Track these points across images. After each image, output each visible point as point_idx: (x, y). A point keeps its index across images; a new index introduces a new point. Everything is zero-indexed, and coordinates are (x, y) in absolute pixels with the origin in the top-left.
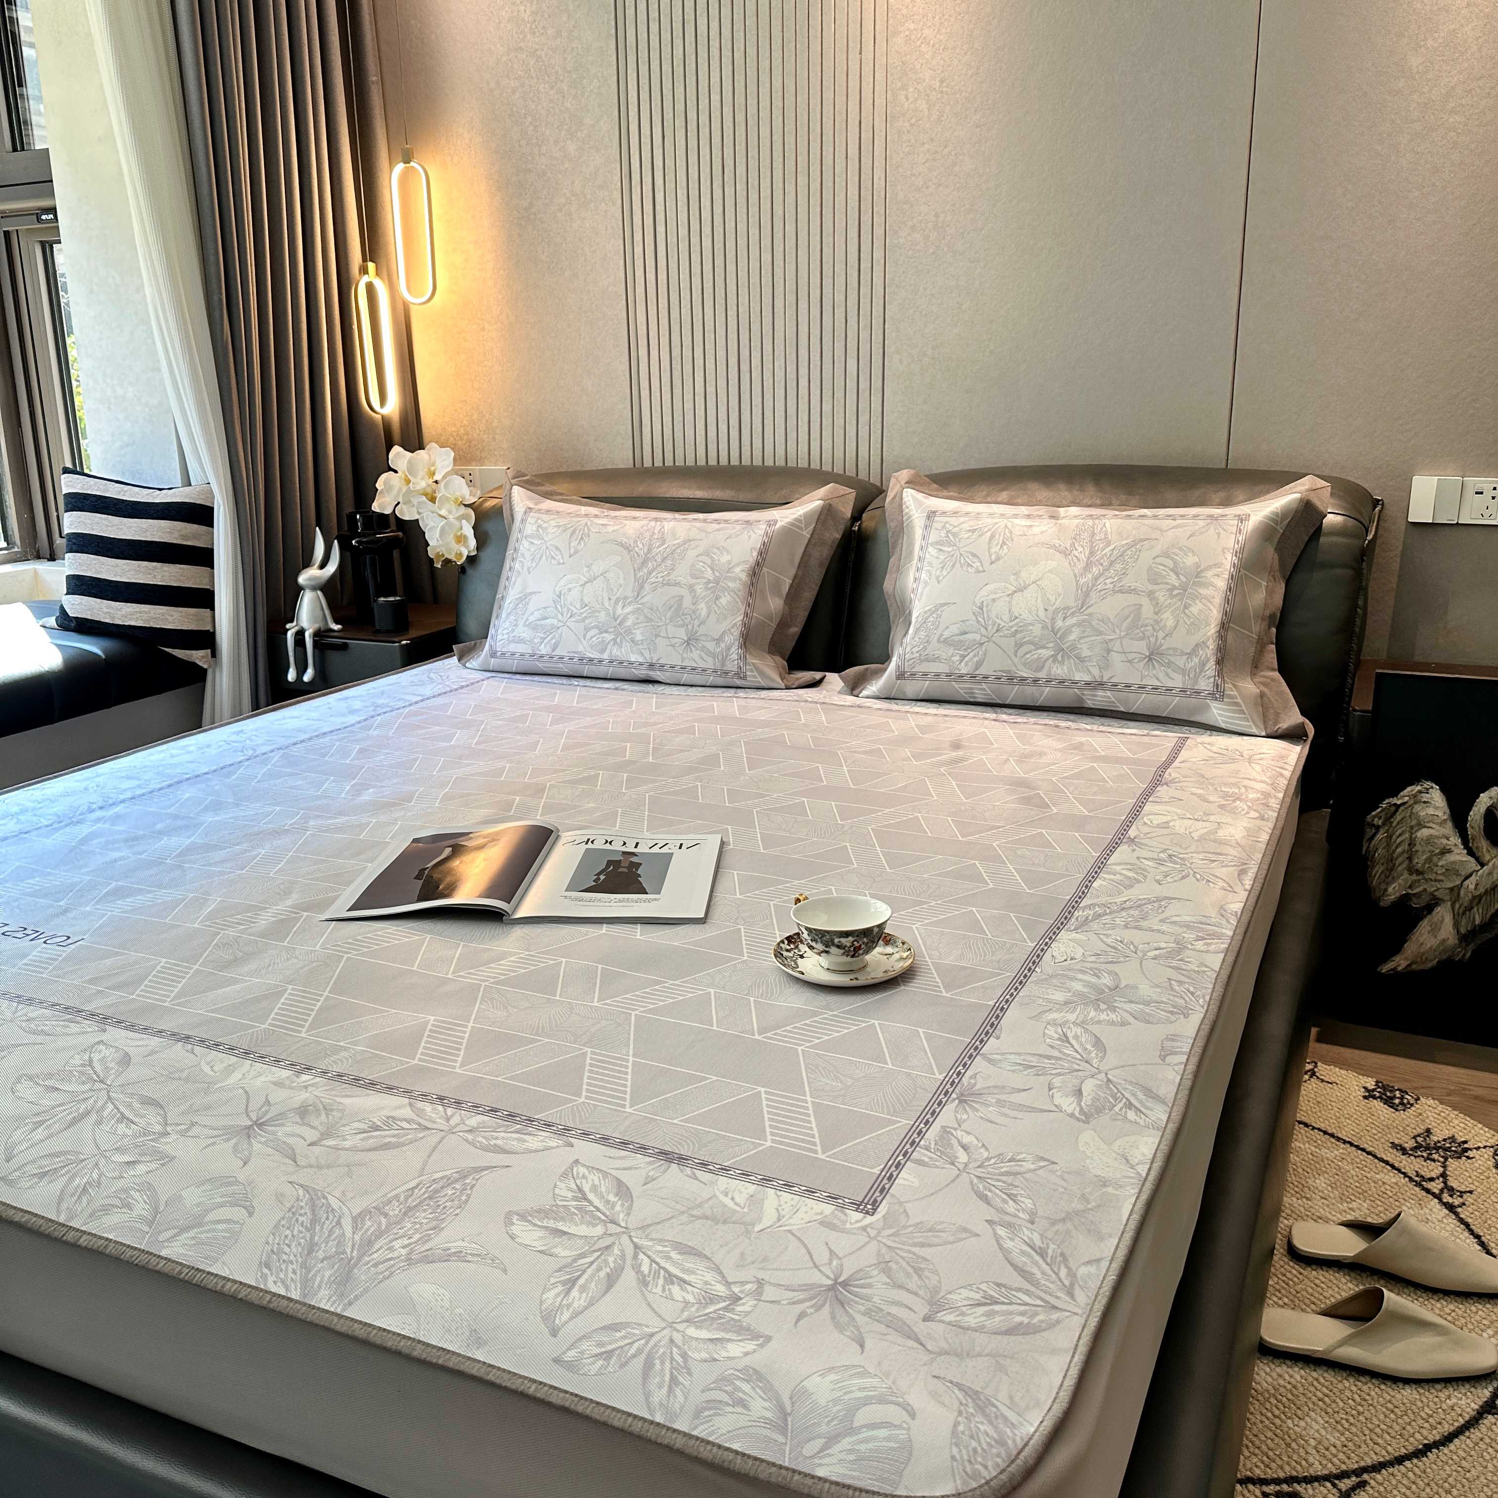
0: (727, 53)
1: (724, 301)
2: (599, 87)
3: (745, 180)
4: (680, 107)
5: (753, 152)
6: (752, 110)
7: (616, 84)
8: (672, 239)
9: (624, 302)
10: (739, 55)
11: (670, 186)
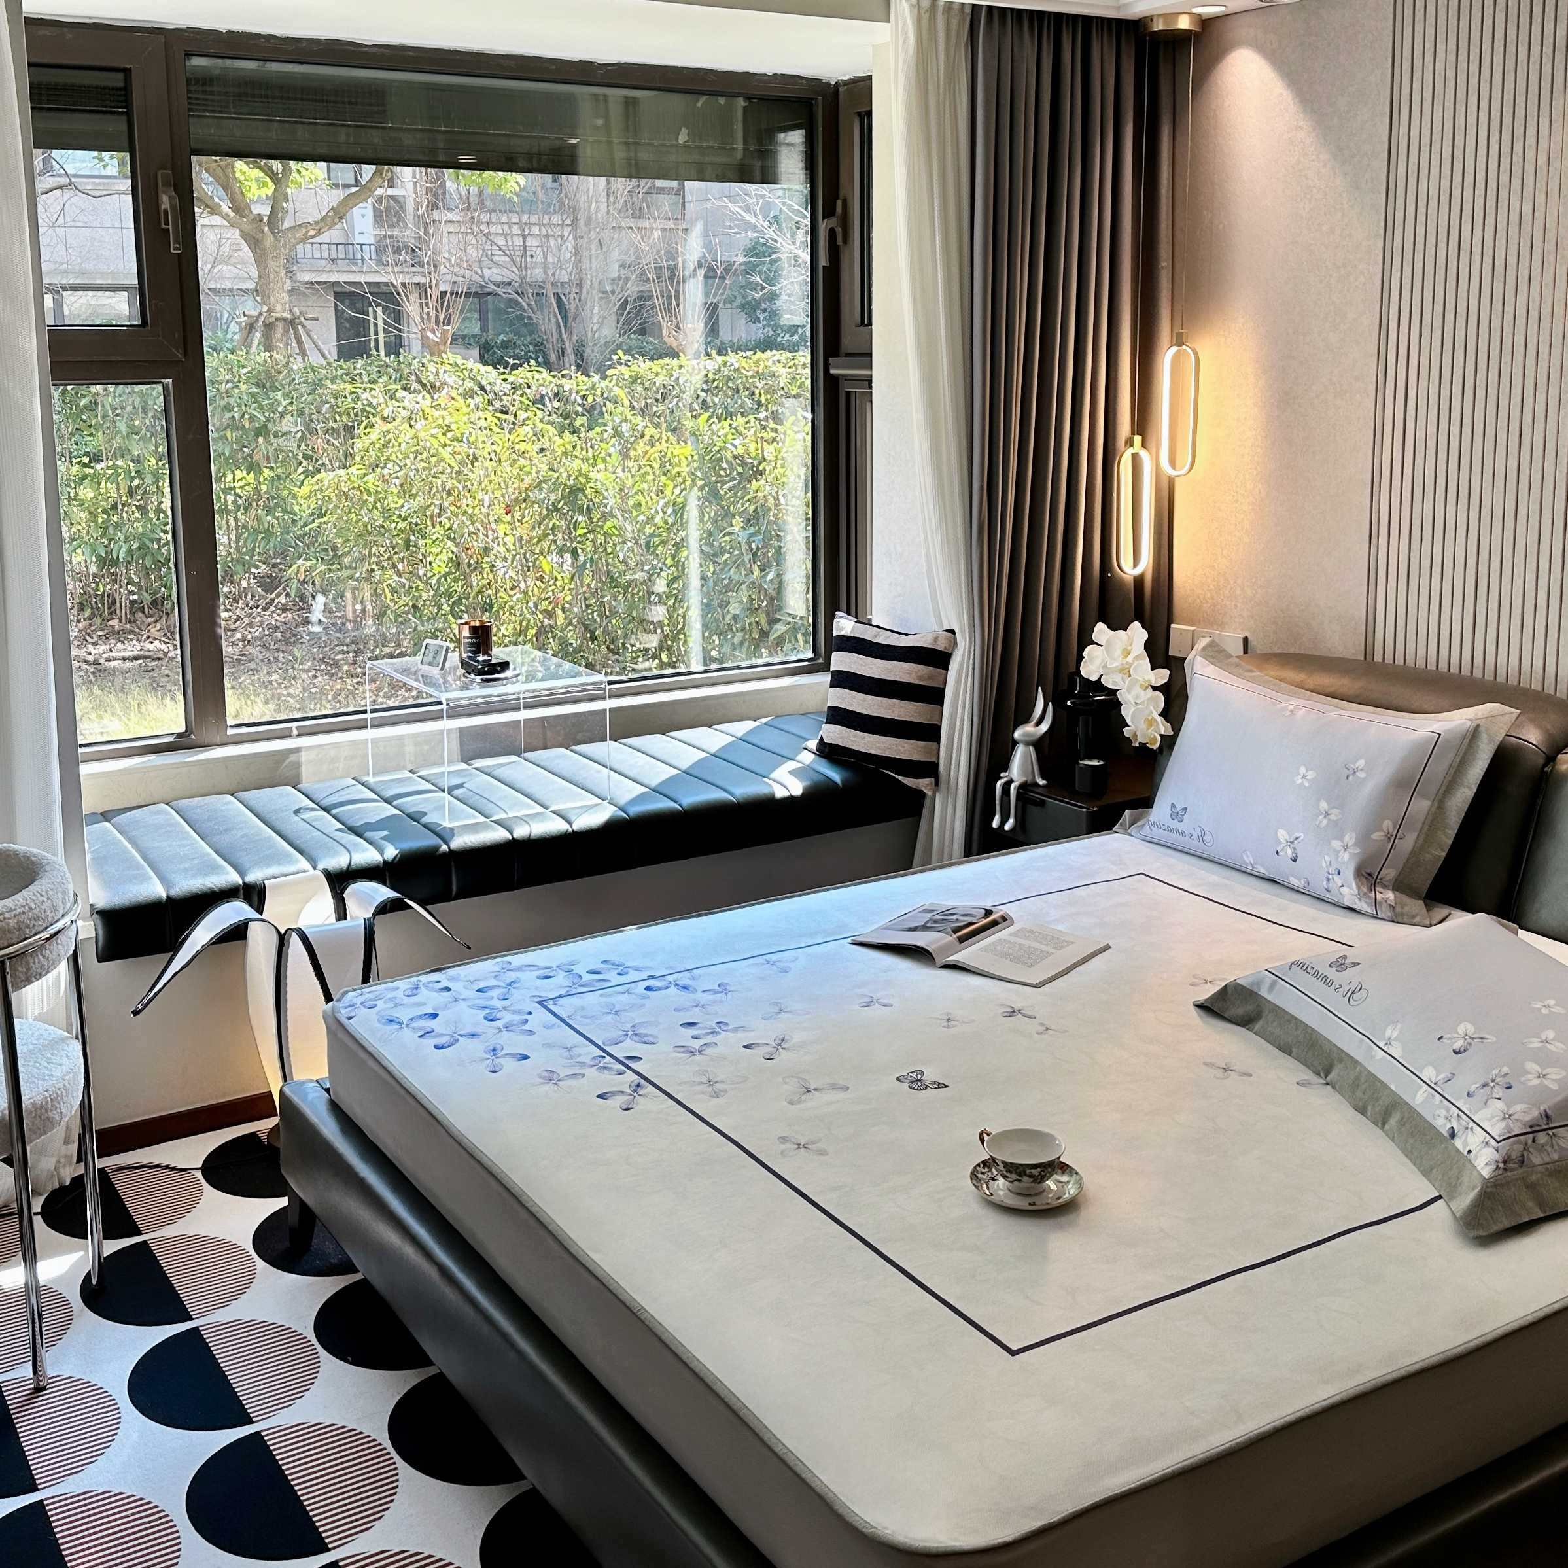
0: (1488, 260)
1: (1467, 502)
2: (1364, 284)
3: (1496, 385)
4: (1439, 308)
5: (1506, 358)
6: (1508, 317)
7: (1380, 282)
8: (1421, 434)
9: (1369, 490)
10: (1499, 263)
11: (1423, 384)
